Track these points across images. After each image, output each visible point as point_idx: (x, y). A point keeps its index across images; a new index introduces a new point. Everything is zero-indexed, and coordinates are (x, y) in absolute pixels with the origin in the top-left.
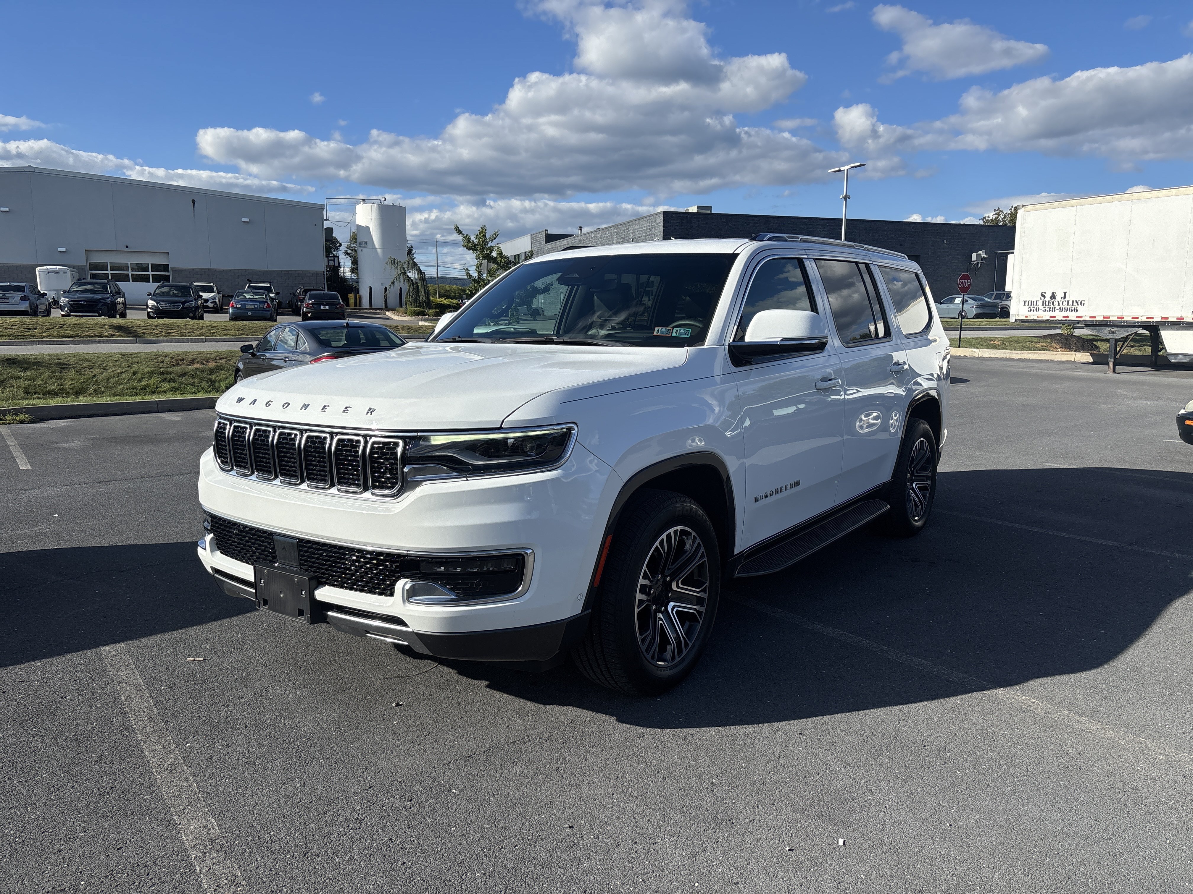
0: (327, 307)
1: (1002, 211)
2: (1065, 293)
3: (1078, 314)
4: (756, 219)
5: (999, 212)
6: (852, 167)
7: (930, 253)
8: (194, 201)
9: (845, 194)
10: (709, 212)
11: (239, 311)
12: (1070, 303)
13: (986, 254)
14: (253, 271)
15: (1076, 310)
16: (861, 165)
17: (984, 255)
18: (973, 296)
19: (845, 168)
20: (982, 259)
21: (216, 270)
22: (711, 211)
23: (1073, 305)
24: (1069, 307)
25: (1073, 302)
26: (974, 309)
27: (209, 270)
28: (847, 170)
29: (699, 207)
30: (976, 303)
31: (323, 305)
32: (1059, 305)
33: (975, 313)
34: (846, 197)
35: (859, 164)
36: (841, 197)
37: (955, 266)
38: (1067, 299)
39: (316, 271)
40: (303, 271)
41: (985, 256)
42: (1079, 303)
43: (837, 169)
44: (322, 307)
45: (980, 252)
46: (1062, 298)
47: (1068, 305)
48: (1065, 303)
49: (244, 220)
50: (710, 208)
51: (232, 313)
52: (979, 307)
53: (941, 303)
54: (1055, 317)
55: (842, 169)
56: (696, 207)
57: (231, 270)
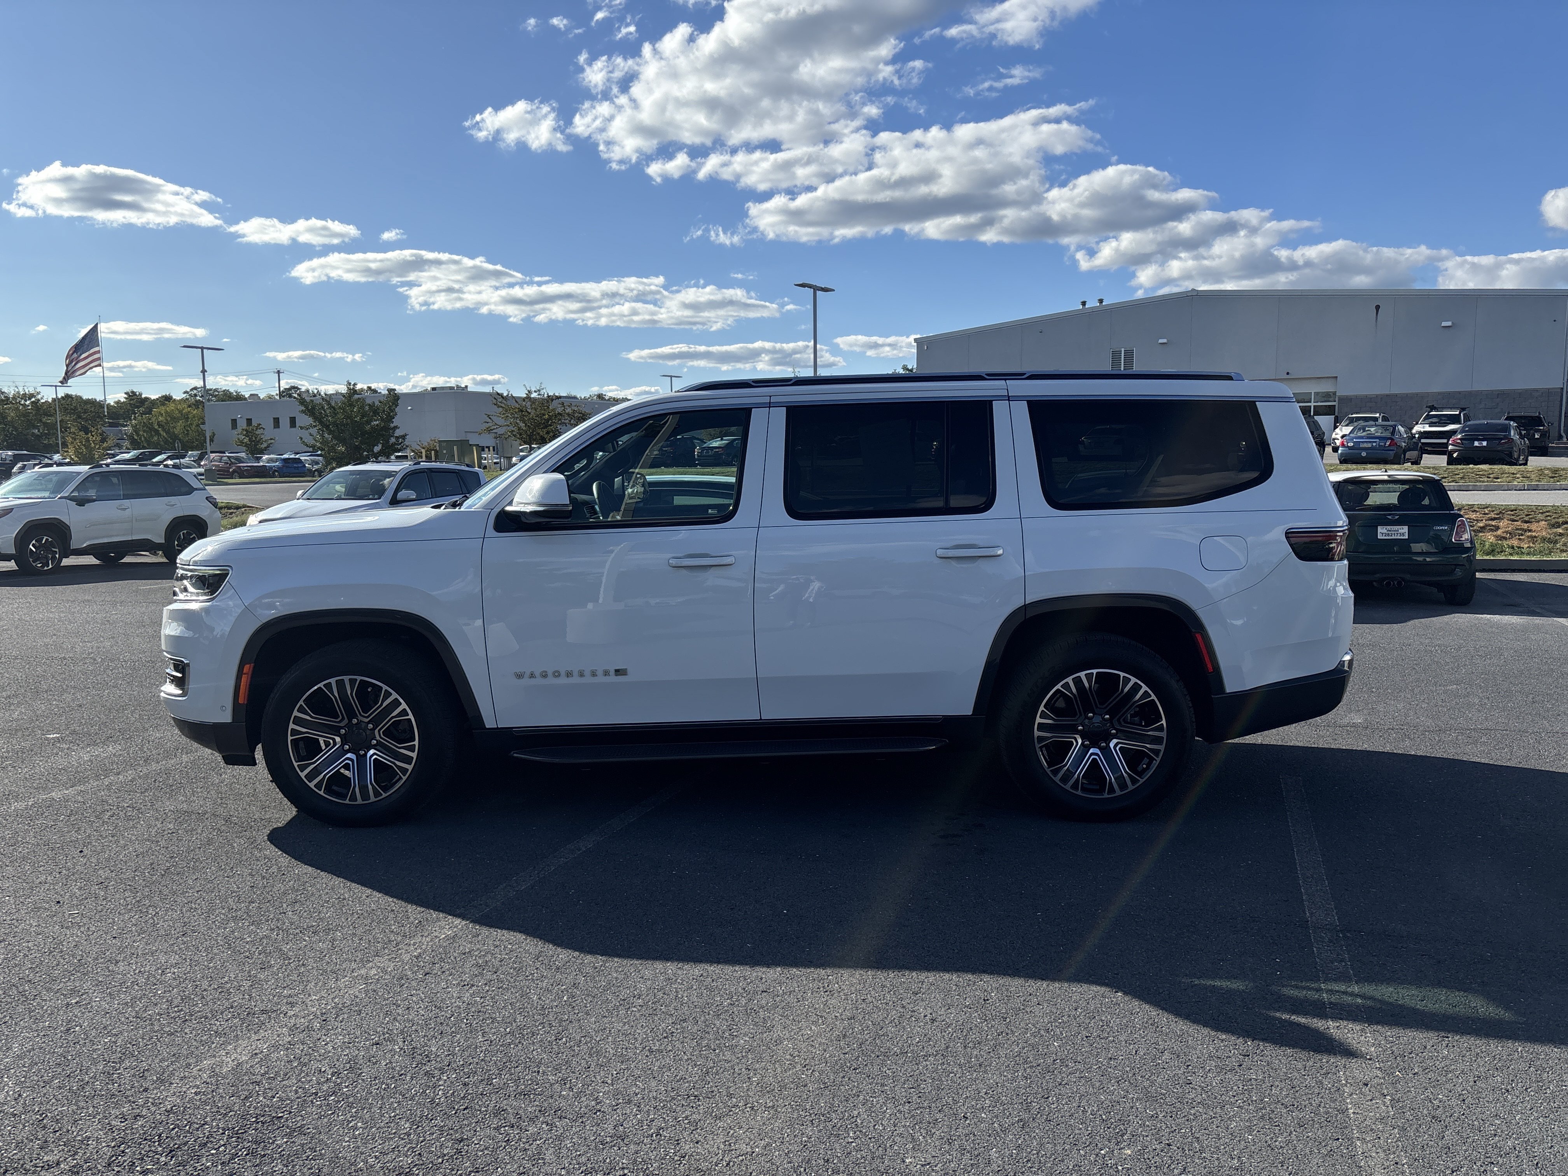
0: (1485, 443)
8: (1378, 307)
11: (1351, 451)
14: (1449, 393)
21: (1396, 395)
27: (1387, 395)
31: (1478, 440)
39: (1549, 389)
40: (1527, 390)
44: (1476, 444)
49: (1444, 324)
51: (1341, 453)
57: (1417, 394)
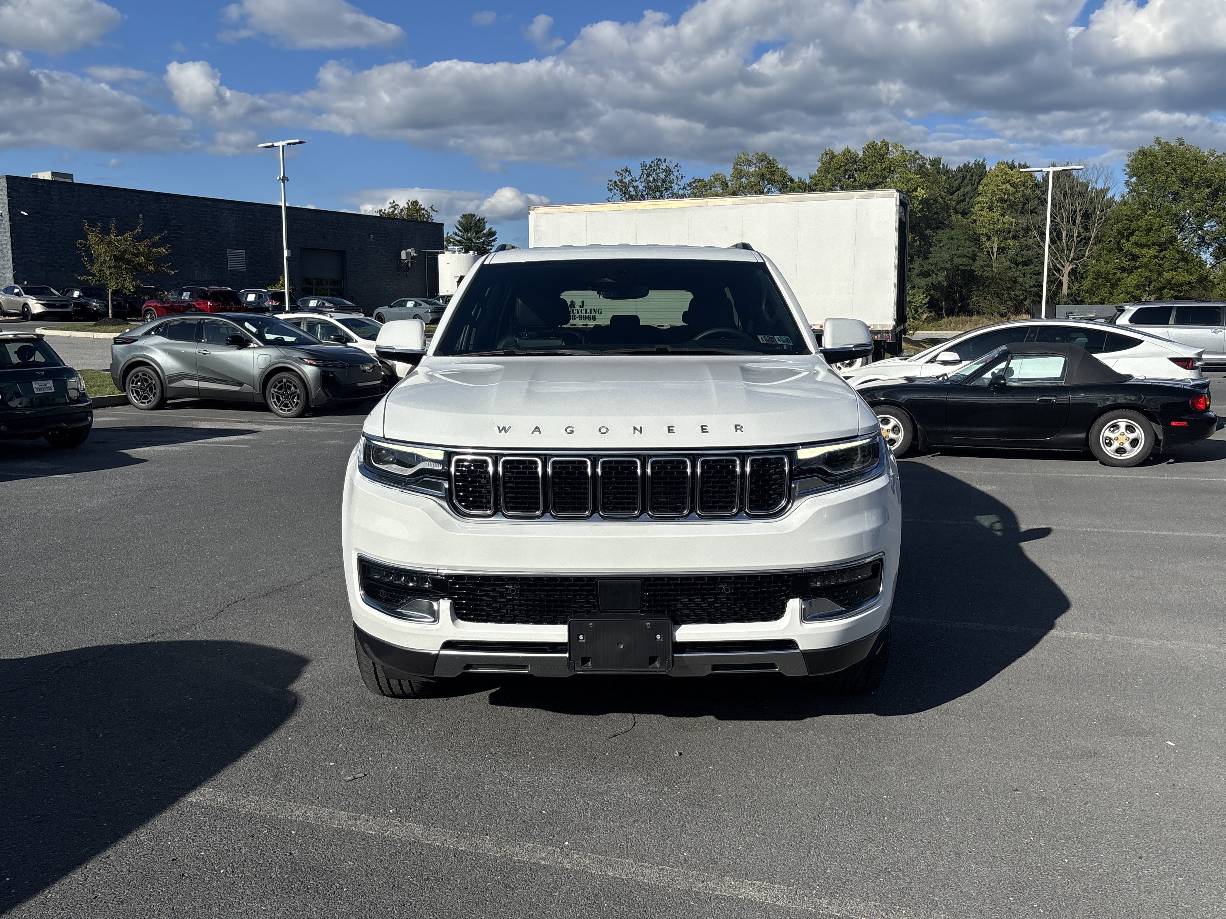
1: (398, 205)
2: (583, 302)
3: (597, 323)
4: (142, 196)
5: (395, 206)
6: (289, 144)
7: (356, 249)
9: (282, 175)
10: (70, 181)
12: (588, 311)
13: (415, 253)
15: (594, 319)
16: (300, 142)
17: (413, 254)
18: (426, 299)
19: (281, 144)
20: (412, 258)
22: (72, 180)
23: (591, 313)
24: (587, 315)
25: (591, 310)
26: (429, 314)
28: (283, 146)
29: (53, 174)
30: (430, 307)
32: (578, 313)
33: (431, 318)
34: (284, 179)
35: (297, 141)
36: (278, 178)
37: (384, 264)
38: (584, 308)
41: (415, 255)
42: (597, 311)
43: (270, 144)
45: (409, 250)
46: (580, 306)
47: (586, 313)
48: (584, 311)
50: (71, 176)
52: (435, 312)
53: (391, 307)
54: (575, 325)
55: (276, 144)
56: (49, 173)
